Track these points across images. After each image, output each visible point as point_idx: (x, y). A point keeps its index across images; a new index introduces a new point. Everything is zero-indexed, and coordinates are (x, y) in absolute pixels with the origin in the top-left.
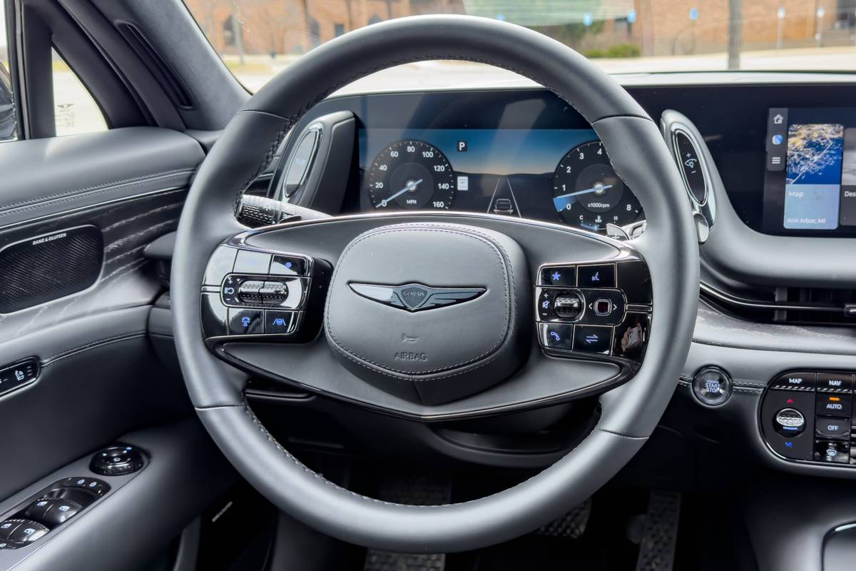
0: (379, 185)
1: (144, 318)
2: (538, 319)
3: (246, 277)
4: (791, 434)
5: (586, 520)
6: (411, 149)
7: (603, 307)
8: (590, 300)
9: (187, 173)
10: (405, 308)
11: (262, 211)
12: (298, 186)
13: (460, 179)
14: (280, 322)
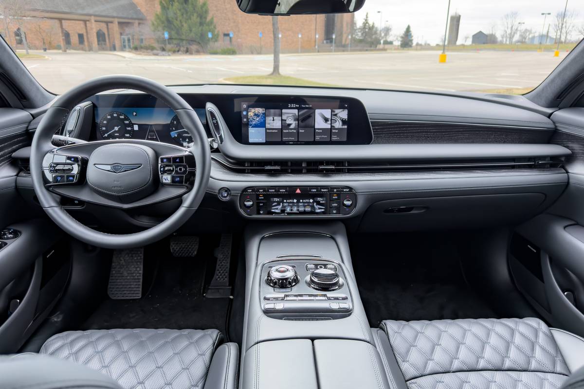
0: (104, 129)
1: (14, 180)
2: (160, 174)
3: (57, 164)
4: (249, 207)
5: (197, 249)
6: (115, 115)
7: (181, 169)
8: (176, 167)
9: (26, 125)
10: (114, 172)
11: (60, 140)
12: (72, 130)
13: (134, 126)
14: (71, 178)
